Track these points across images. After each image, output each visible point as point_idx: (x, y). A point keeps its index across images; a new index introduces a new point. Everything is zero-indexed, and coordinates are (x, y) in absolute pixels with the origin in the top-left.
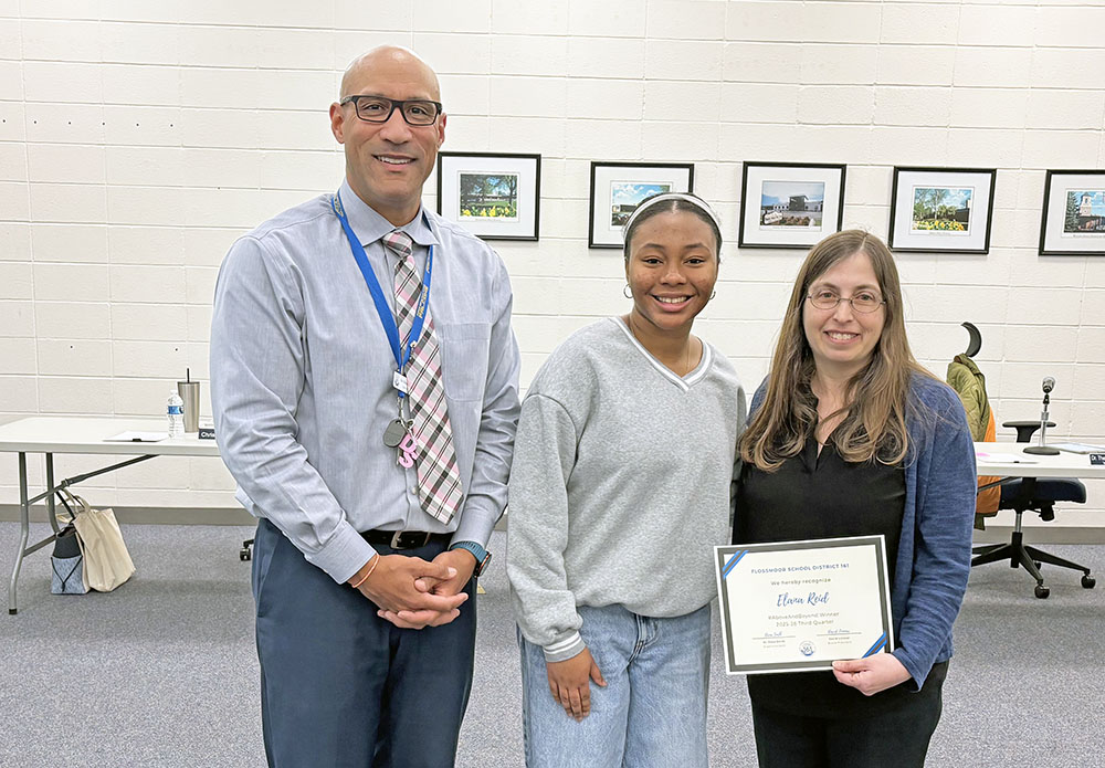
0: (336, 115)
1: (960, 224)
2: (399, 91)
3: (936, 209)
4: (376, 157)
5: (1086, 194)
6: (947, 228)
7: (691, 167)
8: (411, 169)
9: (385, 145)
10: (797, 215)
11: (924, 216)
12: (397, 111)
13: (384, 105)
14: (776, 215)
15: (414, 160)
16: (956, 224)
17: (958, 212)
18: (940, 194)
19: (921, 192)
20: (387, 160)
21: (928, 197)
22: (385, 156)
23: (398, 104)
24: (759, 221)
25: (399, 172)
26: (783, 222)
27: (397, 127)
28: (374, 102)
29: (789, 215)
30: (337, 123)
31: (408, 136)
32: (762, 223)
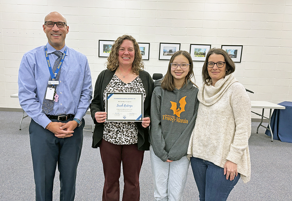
0: (44, 27)
1: (204, 56)
2: (56, 20)
3: (199, 53)
4: (52, 35)
5: (229, 50)
6: (201, 56)
7: (149, 44)
8: (60, 37)
9: (53, 32)
10: (170, 53)
11: (196, 54)
12: (55, 24)
13: (52, 23)
14: (166, 53)
15: (61, 35)
16: (203, 56)
17: (203, 53)
18: (200, 50)
19: (196, 49)
20: (54, 35)
21: (197, 50)
22: (54, 34)
23: (55, 23)
24: (163, 54)
25: (57, 38)
26: (168, 55)
27: (55, 28)
28: (50, 23)
29: (169, 53)
30: (44, 29)
31: (59, 30)
32: (164, 55)
